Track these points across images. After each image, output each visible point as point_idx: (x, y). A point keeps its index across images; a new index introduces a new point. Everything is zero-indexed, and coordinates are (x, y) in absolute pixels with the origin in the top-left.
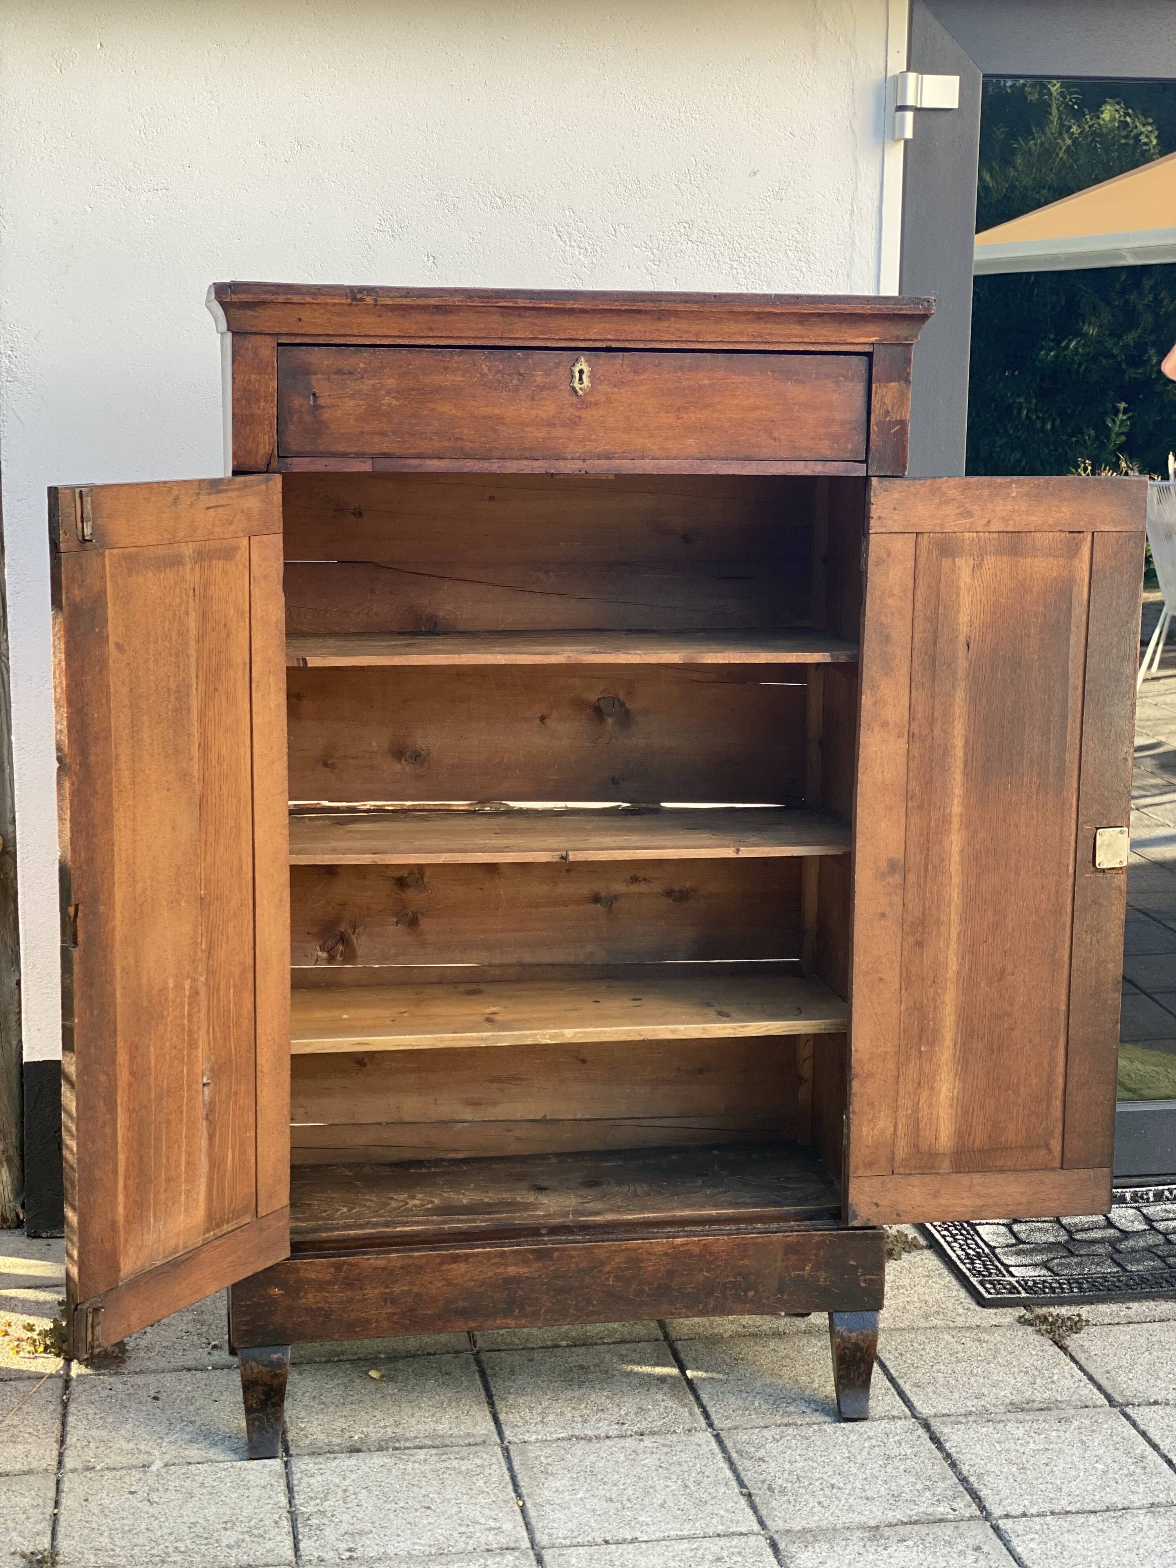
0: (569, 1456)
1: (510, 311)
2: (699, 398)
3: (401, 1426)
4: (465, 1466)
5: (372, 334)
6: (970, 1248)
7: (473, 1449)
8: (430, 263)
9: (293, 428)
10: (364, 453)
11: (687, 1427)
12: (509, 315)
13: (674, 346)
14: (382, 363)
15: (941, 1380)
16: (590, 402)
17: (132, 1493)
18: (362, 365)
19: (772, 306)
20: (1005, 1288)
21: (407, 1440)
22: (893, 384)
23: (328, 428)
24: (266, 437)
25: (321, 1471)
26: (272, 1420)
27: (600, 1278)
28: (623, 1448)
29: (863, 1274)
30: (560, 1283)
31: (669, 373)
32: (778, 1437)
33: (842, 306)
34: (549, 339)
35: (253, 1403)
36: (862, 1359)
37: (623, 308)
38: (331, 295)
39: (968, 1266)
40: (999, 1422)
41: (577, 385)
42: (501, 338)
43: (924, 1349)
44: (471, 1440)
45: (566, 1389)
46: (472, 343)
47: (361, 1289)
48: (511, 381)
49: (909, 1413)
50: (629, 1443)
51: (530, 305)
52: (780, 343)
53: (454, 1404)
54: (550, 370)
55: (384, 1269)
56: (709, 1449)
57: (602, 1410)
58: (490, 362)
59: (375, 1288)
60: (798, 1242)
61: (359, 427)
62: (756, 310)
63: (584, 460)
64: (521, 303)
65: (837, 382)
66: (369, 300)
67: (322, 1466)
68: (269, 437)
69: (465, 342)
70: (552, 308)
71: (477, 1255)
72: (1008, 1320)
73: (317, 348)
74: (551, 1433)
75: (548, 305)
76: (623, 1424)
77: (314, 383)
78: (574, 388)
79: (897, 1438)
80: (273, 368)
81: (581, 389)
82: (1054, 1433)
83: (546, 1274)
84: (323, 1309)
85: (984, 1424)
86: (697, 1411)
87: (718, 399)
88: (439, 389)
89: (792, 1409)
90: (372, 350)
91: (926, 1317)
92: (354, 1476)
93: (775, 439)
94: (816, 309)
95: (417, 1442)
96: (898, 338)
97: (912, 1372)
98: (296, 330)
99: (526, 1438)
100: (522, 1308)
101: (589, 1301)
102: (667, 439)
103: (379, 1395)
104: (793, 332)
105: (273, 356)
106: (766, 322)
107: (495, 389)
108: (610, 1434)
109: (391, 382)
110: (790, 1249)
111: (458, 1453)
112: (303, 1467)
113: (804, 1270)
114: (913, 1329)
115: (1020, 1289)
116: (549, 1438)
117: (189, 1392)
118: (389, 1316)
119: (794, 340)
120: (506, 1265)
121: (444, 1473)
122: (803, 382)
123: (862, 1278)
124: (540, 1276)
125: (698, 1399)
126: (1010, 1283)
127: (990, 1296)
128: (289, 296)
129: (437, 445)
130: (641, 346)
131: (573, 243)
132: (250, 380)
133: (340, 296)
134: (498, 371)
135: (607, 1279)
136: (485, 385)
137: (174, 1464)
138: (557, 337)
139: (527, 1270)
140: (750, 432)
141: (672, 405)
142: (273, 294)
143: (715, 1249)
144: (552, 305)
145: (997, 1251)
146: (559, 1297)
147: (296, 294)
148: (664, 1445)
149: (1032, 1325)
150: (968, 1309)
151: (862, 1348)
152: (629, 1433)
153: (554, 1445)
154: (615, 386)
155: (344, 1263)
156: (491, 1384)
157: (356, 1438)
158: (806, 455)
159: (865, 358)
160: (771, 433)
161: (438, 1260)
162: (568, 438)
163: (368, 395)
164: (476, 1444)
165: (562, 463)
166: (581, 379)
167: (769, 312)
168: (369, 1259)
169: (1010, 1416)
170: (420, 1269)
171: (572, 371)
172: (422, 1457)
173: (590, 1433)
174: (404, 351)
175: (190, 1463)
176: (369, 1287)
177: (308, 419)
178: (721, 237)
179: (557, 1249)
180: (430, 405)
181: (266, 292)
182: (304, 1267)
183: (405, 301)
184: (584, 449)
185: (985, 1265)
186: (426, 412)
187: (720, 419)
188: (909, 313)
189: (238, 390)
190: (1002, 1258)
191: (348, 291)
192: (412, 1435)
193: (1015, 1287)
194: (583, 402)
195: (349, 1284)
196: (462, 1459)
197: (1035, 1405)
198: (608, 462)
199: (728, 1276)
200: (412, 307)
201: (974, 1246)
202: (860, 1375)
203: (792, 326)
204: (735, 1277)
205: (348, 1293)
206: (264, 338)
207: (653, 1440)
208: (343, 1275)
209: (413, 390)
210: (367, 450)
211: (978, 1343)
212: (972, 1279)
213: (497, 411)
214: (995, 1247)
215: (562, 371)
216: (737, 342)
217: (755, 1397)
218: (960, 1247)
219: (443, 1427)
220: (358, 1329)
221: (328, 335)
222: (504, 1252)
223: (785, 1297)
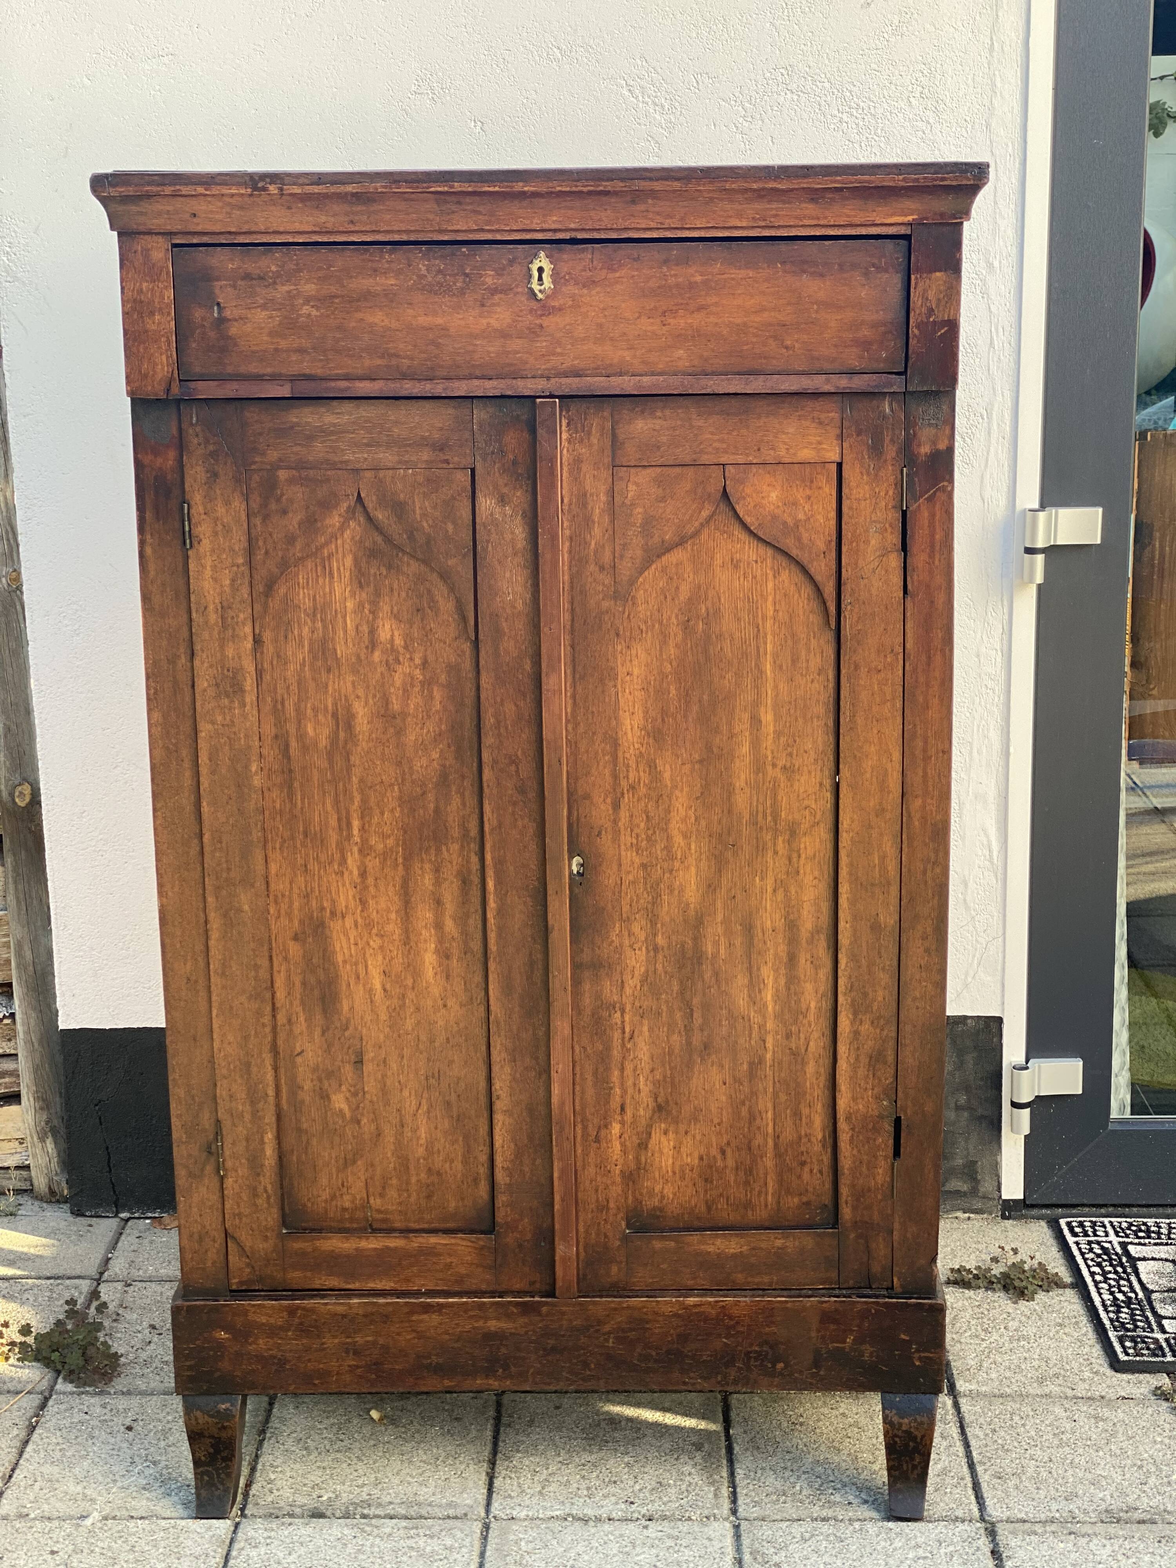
0: (555, 1542)
1: (448, 198)
2: (690, 298)
3: (380, 1486)
4: (433, 1545)
5: (282, 229)
6: (1120, 1291)
7: (451, 1522)
8: (478, 129)
9: (194, 345)
10: (280, 375)
11: (706, 1512)
12: (446, 202)
13: (655, 235)
14: (297, 264)
15: (1030, 1471)
16: (553, 307)
17: (53, 1553)
18: (274, 268)
19: (775, 181)
20: (1148, 1349)
21: (380, 1505)
22: (938, 274)
23: (236, 345)
24: (164, 357)
25: (268, 1541)
26: (223, 1476)
27: (597, 1338)
28: (621, 1536)
29: (918, 1351)
30: (552, 1342)
31: (651, 268)
32: (807, 1535)
33: (866, 177)
34: (498, 231)
35: (201, 1455)
36: (916, 1450)
37: (585, 189)
38: (226, 185)
39: (1112, 1315)
40: (1083, 1536)
41: (535, 286)
42: (440, 231)
43: (1023, 1425)
44: (451, 1512)
45: (584, 1450)
46: (405, 238)
47: (318, 1336)
48: (455, 284)
49: (976, 1513)
50: (631, 1530)
51: (470, 189)
52: (790, 226)
53: (450, 1461)
54: (503, 269)
55: (344, 1316)
56: (721, 1545)
57: (615, 1482)
58: (429, 260)
59: (334, 1337)
60: (836, 1310)
61: (272, 343)
62: (755, 186)
63: (548, 378)
64: (457, 187)
65: (866, 274)
66: (273, 189)
67: (273, 1534)
68: (167, 357)
69: (397, 238)
70: (497, 192)
71: (452, 1305)
72: (1142, 1390)
73: (219, 249)
74: (545, 1508)
75: (491, 189)
76: (632, 1503)
77: (217, 291)
78: (532, 290)
79: (951, 1548)
80: (168, 273)
81: (540, 291)
82: (1147, 1558)
83: (534, 1331)
84: (275, 1357)
85: (1063, 1538)
86: (725, 1491)
87: (715, 299)
88: (367, 296)
89: (837, 1498)
90: (284, 249)
91: (1041, 1381)
92: (302, 1551)
93: (787, 348)
94: (832, 182)
95: (389, 1510)
96: (942, 215)
97: (999, 1457)
98: (192, 228)
99: (515, 1513)
100: (506, 1367)
101: (586, 1365)
102: (650, 351)
103: (372, 1442)
104: (807, 212)
105: (167, 259)
106: (770, 202)
107: (436, 294)
108: (614, 1515)
109: (310, 288)
110: (827, 1318)
111: (429, 1528)
112: (251, 1533)
113: (845, 1342)
114: (1022, 1395)
115: (1167, 1350)
116: (541, 1516)
117: (168, 1422)
118: (352, 1369)
119: (807, 222)
120: (487, 1319)
121: (405, 1554)
122: (822, 275)
123: (916, 1355)
124: (526, 1333)
125: (732, 1474)
126: (1156, 1341)
127: (1126, 1358)
128: (178, 187)
129: (367, 362)
130: (614, 236)
131: (647, 99)
132: (142, 290)
133: (239, 184)
134: (440, 271)
135: (607, 1340)
136: (423, 289)
137: (114, 1518)
138: (508, 228)
139: (511, 1325)
140: (754, 340)
141: (655, 308)
142: (159, 185)
143: (735, 1312)
144: (497, 189)
145: (1154, 1296)
146: (550, 1358)
147: (186, 184)
148: (670, 1537)
149: (1167, 1400)
150: (1096, 1373)
151: (916, 1437)
152: (636, 1515)
153: (543, 1526)
154: (584, 286)
155: (298, 1307)
156: (502, 1437)
157: (325, 1498)
158: (827, 367)
159: (903, 243)
160: (783, 341)
161: (406, 1310)
162: (527, 353)
163: (281, 304)
164: (456, 1518)
165: (520, 383)
166: (540, 279)
167: (772, 189)
168: (326, 1304)
169: (1100, 1528)
170: (386, 1318)
171: (529, 269)
172: (388, 1530)
173: (589, 1512)
174: (323, 250)
175: (132, 1517)
176: (328, 1335)
177: (212, 334)
178: (827, 85)
179: (546, 1303)
180: (359, 315)
181: (149, 184)
182: (253, 1310)
183: (316, 189)
184: (548, 366)
185: (1133, 1315)
186: (353, 324)
187: (716, 324)
188: (954, 183)
189: (128, 301)
190: (1158, 1306)
191: (247, 178)
192: (388, 1499)
193: (1161, 1348)
194: (544, 306)
195: (303, 1330)
196: (432, 1537)
197: (1137, 1515)
198: (577, 380)
199: (751, 1345)
200: (326, 196)
201: (1125, 1289)
202: (914, 1467)
203: (804, 205)
204: (760, 1345)
205: (305, 1341)
206: (155, 238)
207: (660, 1528)
208: (297, 1320)
209: (335, 297)
210: (284, 371)
211: (1093, 1421)
212: (1112, 1334)
213: (439, 321)
214: (1153, 1292)
215: (517, 269)
216: (736, 228)
217: (799, 1477)
218: (1109, 1290)
219: (425, 1493)
220: (316, 1382)
221: (230, 233)
222: (484, 1303)
223: (822, 1373)
